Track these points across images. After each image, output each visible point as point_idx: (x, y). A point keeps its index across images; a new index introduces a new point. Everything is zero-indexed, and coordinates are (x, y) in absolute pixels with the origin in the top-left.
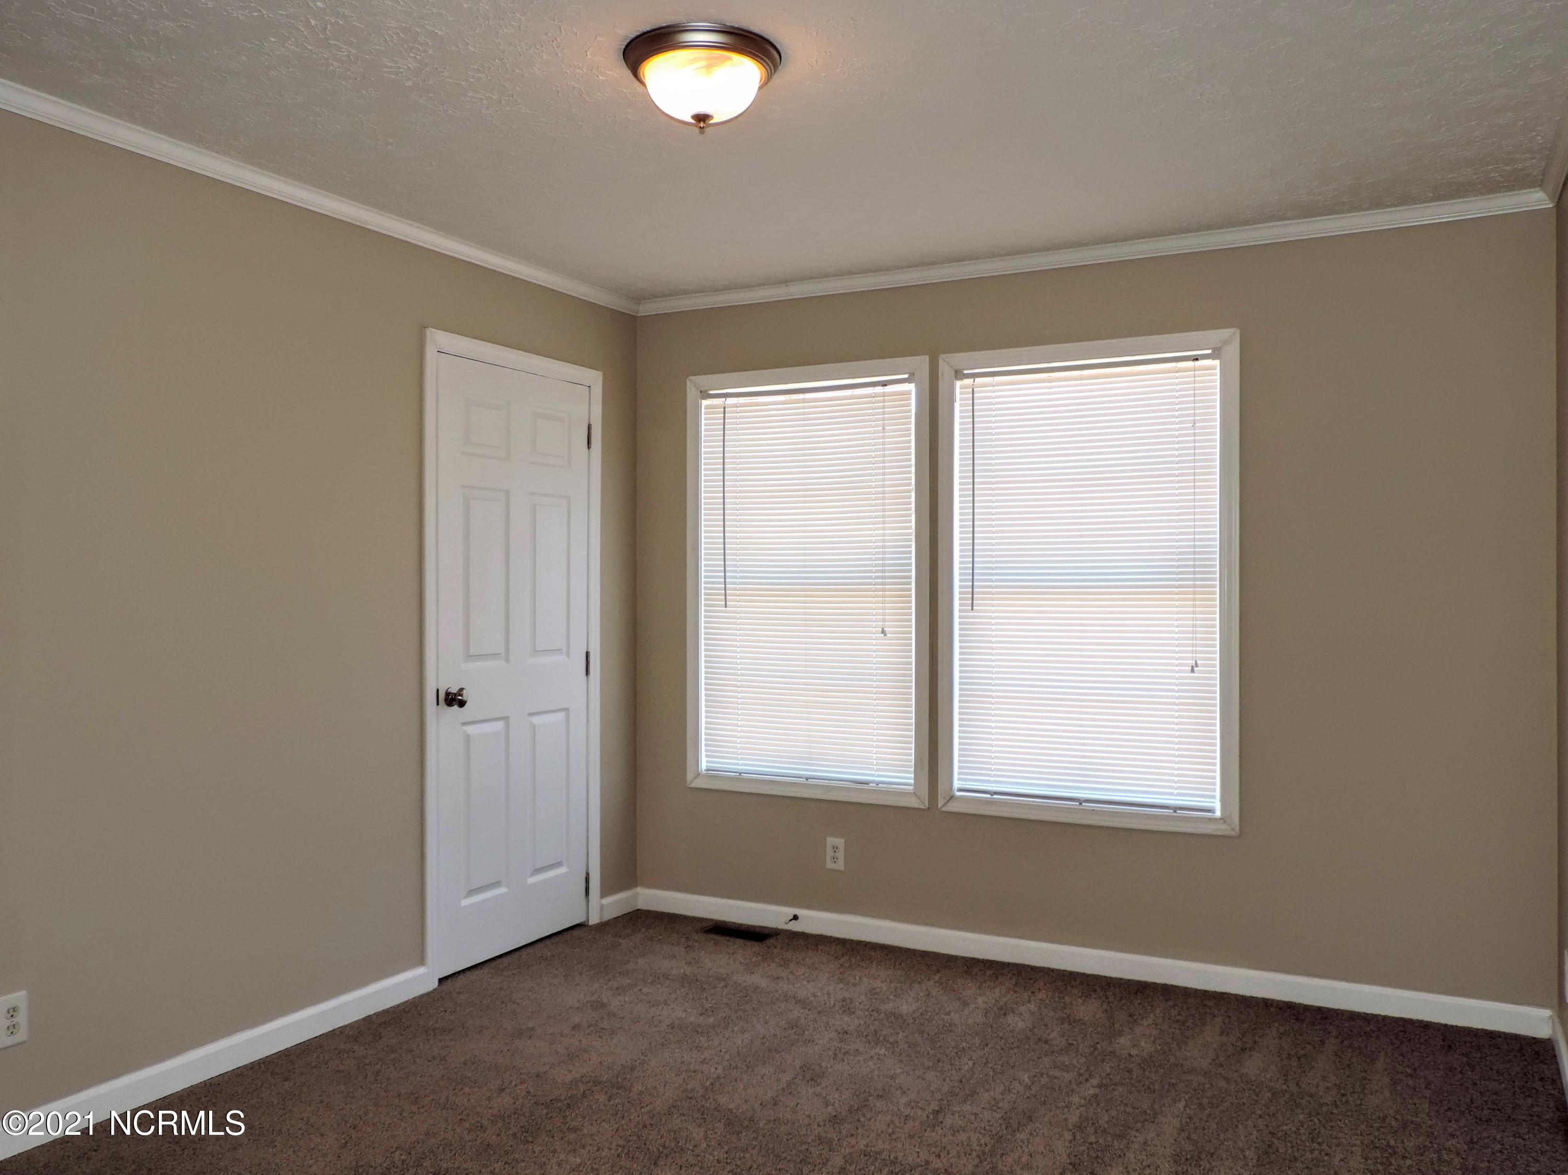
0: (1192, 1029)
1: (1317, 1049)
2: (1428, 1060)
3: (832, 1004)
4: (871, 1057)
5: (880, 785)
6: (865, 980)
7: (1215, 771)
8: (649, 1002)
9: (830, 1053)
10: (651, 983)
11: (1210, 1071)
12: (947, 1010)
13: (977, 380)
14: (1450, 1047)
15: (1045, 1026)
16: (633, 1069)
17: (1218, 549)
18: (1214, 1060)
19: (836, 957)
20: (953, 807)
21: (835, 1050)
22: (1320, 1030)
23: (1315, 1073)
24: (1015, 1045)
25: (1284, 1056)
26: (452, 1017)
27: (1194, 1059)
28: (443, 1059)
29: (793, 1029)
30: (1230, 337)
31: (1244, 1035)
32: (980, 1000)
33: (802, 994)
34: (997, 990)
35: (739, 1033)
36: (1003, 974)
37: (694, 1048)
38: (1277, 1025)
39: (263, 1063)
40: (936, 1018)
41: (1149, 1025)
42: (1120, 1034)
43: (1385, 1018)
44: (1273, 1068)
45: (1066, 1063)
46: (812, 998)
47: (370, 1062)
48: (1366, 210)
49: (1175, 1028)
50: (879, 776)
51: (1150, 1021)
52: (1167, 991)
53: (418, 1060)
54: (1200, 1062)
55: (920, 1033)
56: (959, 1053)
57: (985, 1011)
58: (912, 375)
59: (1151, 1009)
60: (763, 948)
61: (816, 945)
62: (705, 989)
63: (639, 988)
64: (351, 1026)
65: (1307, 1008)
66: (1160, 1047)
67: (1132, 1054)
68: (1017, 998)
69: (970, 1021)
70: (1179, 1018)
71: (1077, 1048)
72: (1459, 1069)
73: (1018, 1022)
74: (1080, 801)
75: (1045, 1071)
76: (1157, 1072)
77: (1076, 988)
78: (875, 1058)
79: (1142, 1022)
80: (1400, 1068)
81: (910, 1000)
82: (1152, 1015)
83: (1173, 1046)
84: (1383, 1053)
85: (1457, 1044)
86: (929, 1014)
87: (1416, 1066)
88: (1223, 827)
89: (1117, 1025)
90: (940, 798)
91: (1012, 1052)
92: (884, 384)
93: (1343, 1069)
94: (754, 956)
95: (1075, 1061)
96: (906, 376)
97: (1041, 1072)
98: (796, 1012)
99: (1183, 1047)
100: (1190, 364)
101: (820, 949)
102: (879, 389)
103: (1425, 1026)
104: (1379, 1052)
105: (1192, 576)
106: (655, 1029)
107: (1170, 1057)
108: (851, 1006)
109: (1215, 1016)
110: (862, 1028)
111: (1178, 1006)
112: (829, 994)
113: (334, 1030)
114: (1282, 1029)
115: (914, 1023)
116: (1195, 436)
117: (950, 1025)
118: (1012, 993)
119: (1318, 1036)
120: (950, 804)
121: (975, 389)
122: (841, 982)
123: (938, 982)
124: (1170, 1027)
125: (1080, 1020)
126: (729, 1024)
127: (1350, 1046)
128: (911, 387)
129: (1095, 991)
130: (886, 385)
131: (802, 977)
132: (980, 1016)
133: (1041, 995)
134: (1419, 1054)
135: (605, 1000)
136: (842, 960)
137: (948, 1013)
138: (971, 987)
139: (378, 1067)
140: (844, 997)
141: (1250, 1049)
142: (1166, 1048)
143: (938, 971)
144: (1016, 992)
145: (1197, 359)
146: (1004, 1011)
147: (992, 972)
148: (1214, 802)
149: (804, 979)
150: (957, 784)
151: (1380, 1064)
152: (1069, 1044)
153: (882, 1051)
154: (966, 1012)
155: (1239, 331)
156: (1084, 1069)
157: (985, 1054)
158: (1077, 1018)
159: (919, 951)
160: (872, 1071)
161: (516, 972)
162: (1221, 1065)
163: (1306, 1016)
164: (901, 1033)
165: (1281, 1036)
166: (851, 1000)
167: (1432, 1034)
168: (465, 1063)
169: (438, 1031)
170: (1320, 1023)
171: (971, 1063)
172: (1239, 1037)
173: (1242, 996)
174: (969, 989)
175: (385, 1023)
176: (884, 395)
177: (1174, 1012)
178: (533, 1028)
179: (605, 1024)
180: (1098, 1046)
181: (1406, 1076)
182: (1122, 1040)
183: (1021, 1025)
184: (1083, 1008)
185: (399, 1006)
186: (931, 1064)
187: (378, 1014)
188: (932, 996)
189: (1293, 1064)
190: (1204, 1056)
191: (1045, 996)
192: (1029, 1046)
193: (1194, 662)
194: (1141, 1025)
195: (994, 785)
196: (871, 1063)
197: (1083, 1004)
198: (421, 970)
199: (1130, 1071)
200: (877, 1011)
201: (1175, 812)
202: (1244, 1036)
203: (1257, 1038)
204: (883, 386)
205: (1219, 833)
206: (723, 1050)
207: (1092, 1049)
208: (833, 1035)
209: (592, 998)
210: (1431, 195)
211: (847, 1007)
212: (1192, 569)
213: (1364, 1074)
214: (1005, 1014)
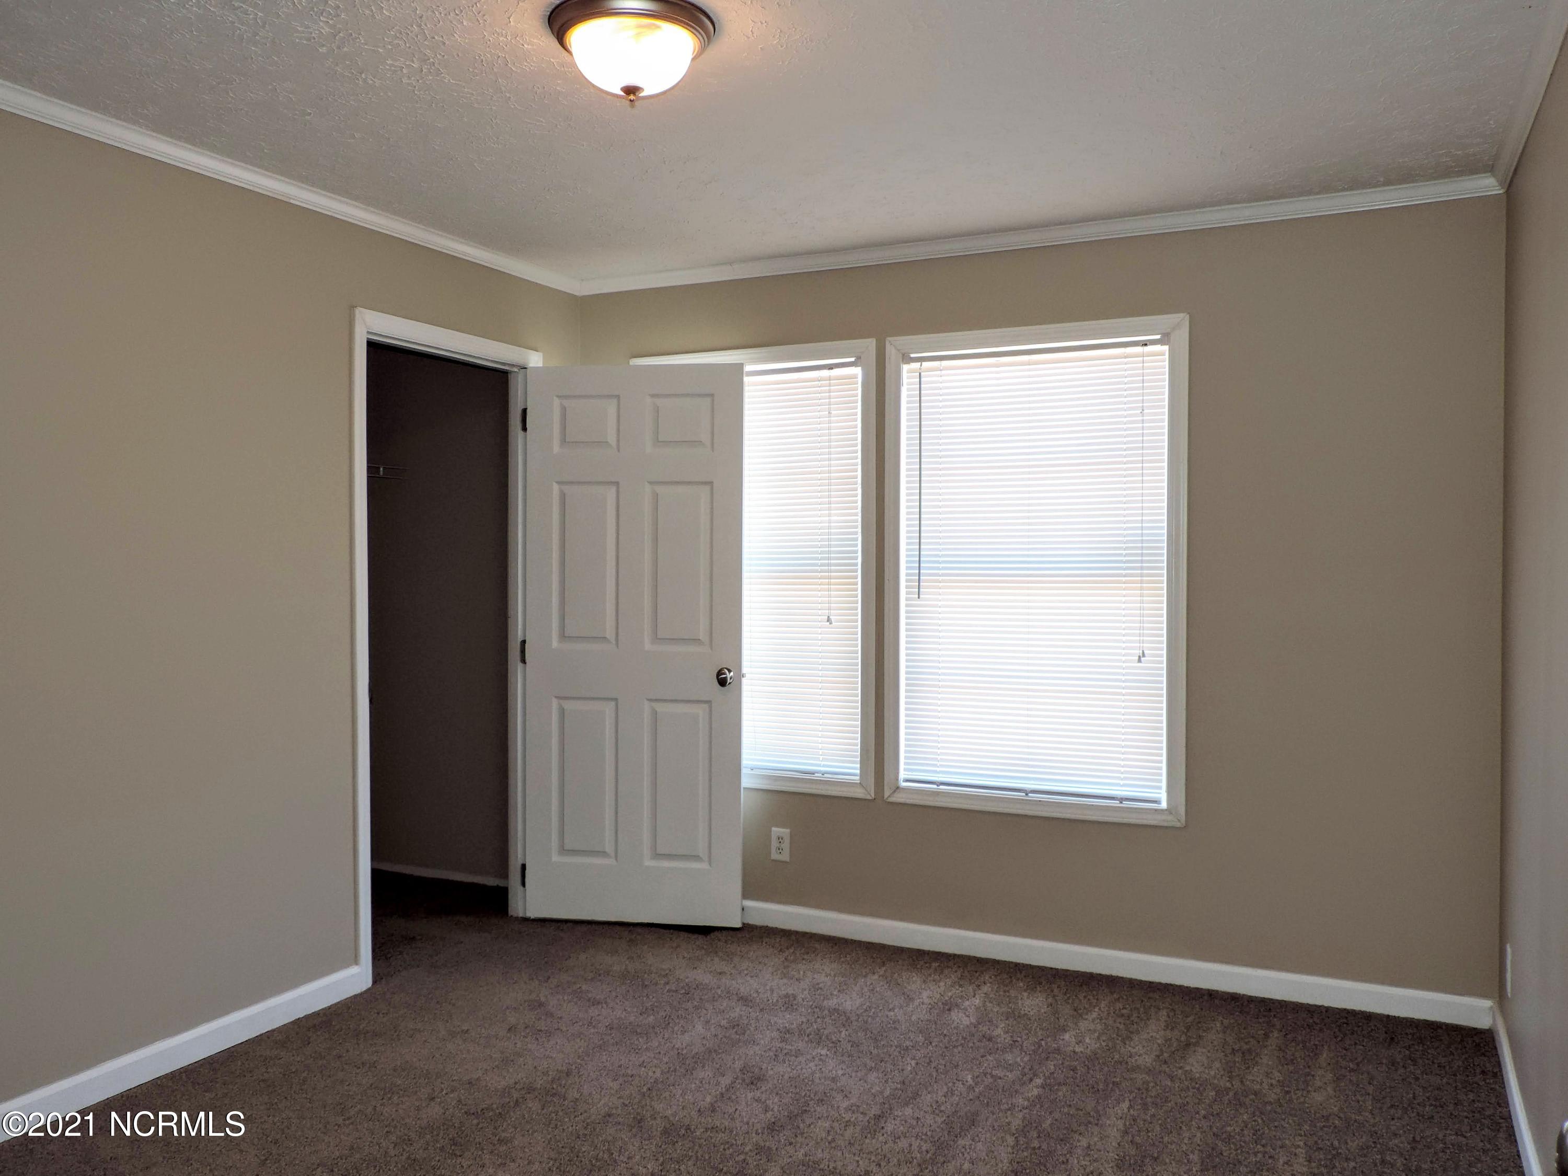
0: (1136, 1023)
1: (1261, 1043)
2: (1370, 1053)
3: (775, 1001)
4: (813, 1058)
5: (826, 775)
6: (809, 974)
7: (1161, 762)
8: (589, 1000)
9: (771, 1054)
10: (592, 979)
11: (1154, 1069)
12: (891, 1006)
13: (924, 364)
14: (1392, 1039)
15: (989, 1021)
16: (568, 1074)
17: (1165, 538)
18: (1158, 1056)
19: (781, 950)
20: (899, 798)
21: (776, 1051)
22: (1264, 1022)
23: (1258, 1070)
24: (959, 1044)
25: (1228, 1051)
26: (385, 1020)
27: (1139, 1056)
28: (373, 1065)
29: (734, 1028)
30: (1180, 321)
31: (1188, 1028)
32: (925, 994)
33: (744, 991)
34: (942, 984)
35: (679, 1033)
36: (948, 967)
37: (632, 1051)
38: (1221, 1018)
39: (185, 1072)
40: (880, 1015)
41: (1093, 1020)
42: (1064, 1029)
43: (1328, 1009)
44: (1217, 1064)
45: (1010, 1062)
46: (755, 995)
47: (297, 1070)
48: (1318, 193)
49: (1120, 1023)
50: (824, 766)
51: (1095, 1015)
52: (1111, 983)
53: (346, 1067)
54: (1145, 1058)
55: (863, 1031)
56: (902, 1052)
57: (930, 1006)
58: (858, 358)
59: (1096, 1003)
60: (707, 941)
61: (761, 938)
62: (646, 986)
63: (578, 986)
64: (279, 1030)
65: (1251, 1000)
66: (1104, 1044)
67: (1077, 1050)
68: (962, 992)
69: (914, 1018)
70: (1124, 1011)
71: (1021, 1046)
72: (1401, 1064)
73: (961, 1019)
74: (1027, 792)
75: (989, 1071)
76: (1101, 1070)
77: (1022, 980)
78: (817, 1059)
79: (1086, 1017)
80: (1344, 1063)
81: (854, 995)
82: (1096, 1010)
83: (1118, 1042)
84: (1326, 1047)
85: (1399, 1036)
86: (873, 1010)
87: (1359, 1060)
88: (1170, 818)
89: (1062, 1020)
90: (886, 788)
91: (955, 1050)
92: (830, 367)
93: (1286, 1064)
94: (697, 950)
95: (1018, 1059)
96: (853, 359)
97: (985, 1071)
98: (738, 1011)
99: (1127, 1043)
100: (1139, 349)
101: (765, 942)
102: (825, 373)
103: (1368, 1017)
104: (1323, 1045)
105: (1140, 565)
106: (592, 1030)
107: (1114, 1054)
108: (795, 1002)
109: (1160, 1009)
110: (804, 1026)
111: (1123, 998)
112: (772, 991)
113: (261, 1035)
114: (1226, 1022)
115: (857, 1021)
116: (1143, 423)
117: (894, 1022)
118: (957, 987)
119: (1262, 1029)
120: (896, 795)
121: (922, 374)
122: (785, 977)
123: (882, 976)
124: (1115, 1021)
125: (1025, 1014)
126: (669, 1023)
127: (1294, 1040)
128: (857, 371)
129: (1040, 983)
130: (832, 369)
131: (746, 972)
132: (924, 1012)
133: (986, 988)
134: (1362, 1047)
135: (543, 999)
136: (787, 953)
137: (892, 1010)
138: (916, 981)
139: (305, 1074)
140: (787, 994)
141: (1195, 1044)
142: (1110, 1044)
143: (884, 964)
144: (961, 986)
145: (1146, 345)
146: (949, 1006)
147: (937, 964)
148: (1160, 793)
149: (747, 974)
150: (903, 775)
151: (1325, 1056)
152: (1013, 1041)
153: (824, 1052)
154: (910, 1008)
155: (1188, 316)
156: (1028, 1067)
157: (928, 1053)
158: (1022, 1012)
159: (864, 942)
160: (813, 1073)
161: (453, 970)
162: (1165, 1062)
163: (1250, 1008)
164: (844, 1032)
165: (1225, 1029)
166: (795, 997)
167: (1375, 1026)
168: (395, 1070)
169: (369, 1034)
170: (1265, 1016)
171: (913, 1063)
172: (1184, 1032)
173: (1187, 987)
174: (914, 982)
175: (314, 1026)
176: (830, 379)
177: (1119, 1005)
178: (468, 1030)
179: (542, 1025)
180: (1043, 1043)
181: (1350, 1071)
182: (1067, 1036)
183: (966, 1021)
184: (1028, 1002)
185: (330, 1008)
186: (873, 1065)
187: (307, 1017)
188: (877, 992)
189: (1237, 1060)
190: (1149, 1053)
191: (990, 989)
192: (974, 1043)
193: (1141, 652)
194: (1086, 1019)
195: (940, 775)
196: (812, 1064)
197: (1028, 998)
198: (354, 970)
199: (1074, 1070)
200: (821, 1008)
201: (1121, 803)
202: (1188, 1031)
203: (1201, 1032)
204: (829, 369)
205: (1165, 824)
206: (662, 1052)
207: (1036, 1046)
208: (775, 1034)
209: (530, 997)
210: (1382, 179)
211: (789, 1003)
212: (1140, 558)
213: (1307, 1070)
214: (949, 1010)
